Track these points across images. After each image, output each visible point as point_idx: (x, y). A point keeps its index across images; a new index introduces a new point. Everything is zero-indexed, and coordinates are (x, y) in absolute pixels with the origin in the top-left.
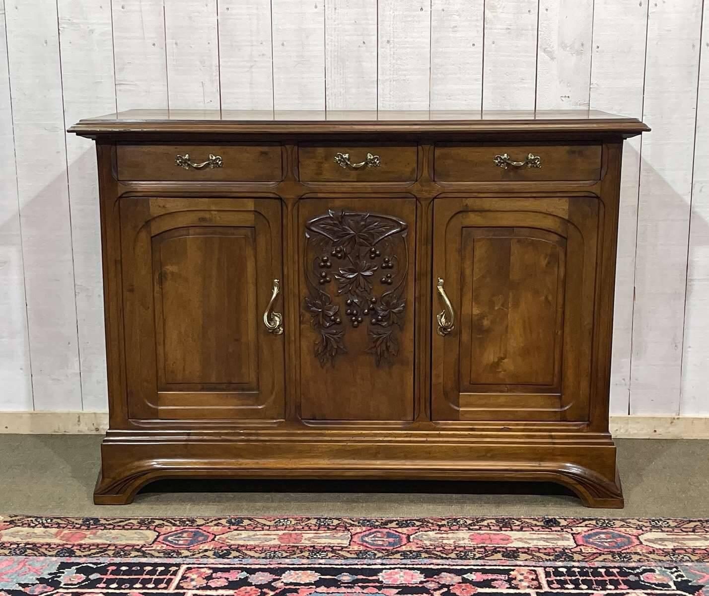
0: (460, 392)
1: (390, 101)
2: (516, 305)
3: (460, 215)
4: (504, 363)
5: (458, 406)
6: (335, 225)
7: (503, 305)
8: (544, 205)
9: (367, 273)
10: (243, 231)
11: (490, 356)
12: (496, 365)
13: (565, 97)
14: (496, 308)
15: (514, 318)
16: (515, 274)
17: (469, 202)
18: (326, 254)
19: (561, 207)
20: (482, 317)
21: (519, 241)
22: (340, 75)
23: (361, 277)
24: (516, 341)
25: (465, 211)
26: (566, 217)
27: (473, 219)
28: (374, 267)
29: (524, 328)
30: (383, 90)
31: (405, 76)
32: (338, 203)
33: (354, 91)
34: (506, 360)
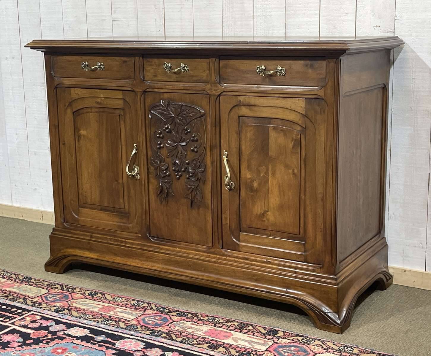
0: (241, 232)
1: (261, 30)
2: (274, 174)
3: (236, 108)
4: (267, 214)
5: (239, 241)
6: (164, 110)
7: (265, 173)
8: (289, 103)
9: (183, 144)
10: (118, 112)
11: (258, 209)
12: (263, 215)
13: (377, 26)
14: (261, 175)
15: (273, 183)
16: (273, 152)
17: (241, 99)
18: (161, 130)
19: (300, 105)
20: (252, 181)
21: (275, 128)
22: (231, 12)
23: (180, 147)
24: (274, 200)
25: (239, 105)
26: (304, 113)
27: (244, 111)
28: (187, 140)
29: (280, 191)
30: (256, 22)
31: (270, 12)
32: (166, 96)
33: (239, 23)
34: (268, 213)
